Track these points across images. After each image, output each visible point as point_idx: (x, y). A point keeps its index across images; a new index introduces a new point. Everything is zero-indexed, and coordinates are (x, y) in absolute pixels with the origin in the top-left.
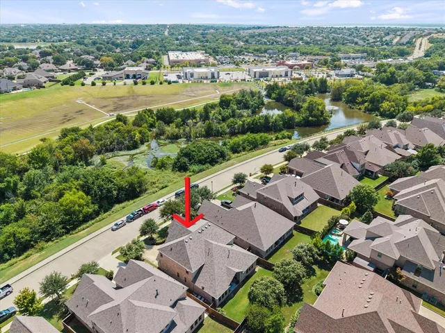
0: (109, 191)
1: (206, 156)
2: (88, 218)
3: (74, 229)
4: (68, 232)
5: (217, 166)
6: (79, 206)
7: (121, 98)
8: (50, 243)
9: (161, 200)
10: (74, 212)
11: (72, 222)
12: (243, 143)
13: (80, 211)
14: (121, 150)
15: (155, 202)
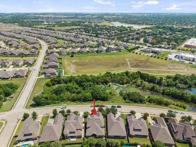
0: (97, 96)
1: (133, 98)
2: (89, 100)
3: (85, 102)
4: (83, 101)
5: (136, 104)
6: (88, 97)
7: (141, 61)
8: (79, 102)
9: (106, 105)
10: (86, 98)
11: (85, 100)
12: (155, 100)
13: (88, 98)
14: (118, 83)
15: (105, 105)
